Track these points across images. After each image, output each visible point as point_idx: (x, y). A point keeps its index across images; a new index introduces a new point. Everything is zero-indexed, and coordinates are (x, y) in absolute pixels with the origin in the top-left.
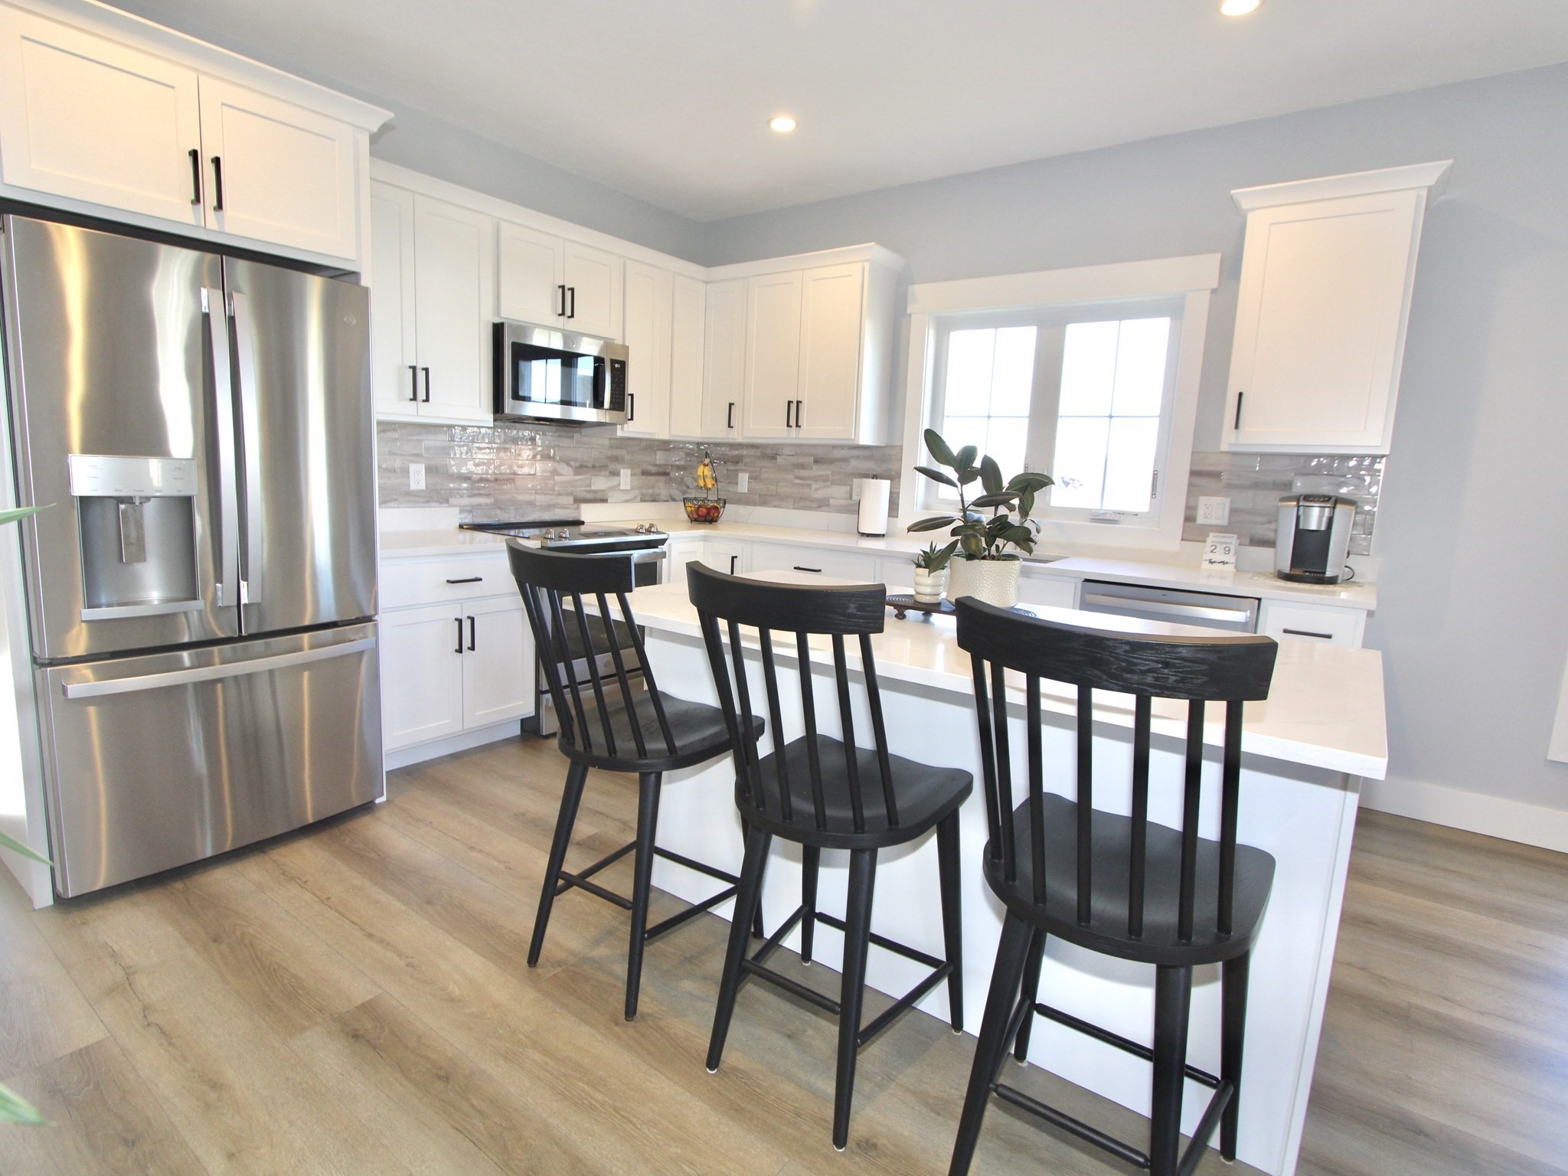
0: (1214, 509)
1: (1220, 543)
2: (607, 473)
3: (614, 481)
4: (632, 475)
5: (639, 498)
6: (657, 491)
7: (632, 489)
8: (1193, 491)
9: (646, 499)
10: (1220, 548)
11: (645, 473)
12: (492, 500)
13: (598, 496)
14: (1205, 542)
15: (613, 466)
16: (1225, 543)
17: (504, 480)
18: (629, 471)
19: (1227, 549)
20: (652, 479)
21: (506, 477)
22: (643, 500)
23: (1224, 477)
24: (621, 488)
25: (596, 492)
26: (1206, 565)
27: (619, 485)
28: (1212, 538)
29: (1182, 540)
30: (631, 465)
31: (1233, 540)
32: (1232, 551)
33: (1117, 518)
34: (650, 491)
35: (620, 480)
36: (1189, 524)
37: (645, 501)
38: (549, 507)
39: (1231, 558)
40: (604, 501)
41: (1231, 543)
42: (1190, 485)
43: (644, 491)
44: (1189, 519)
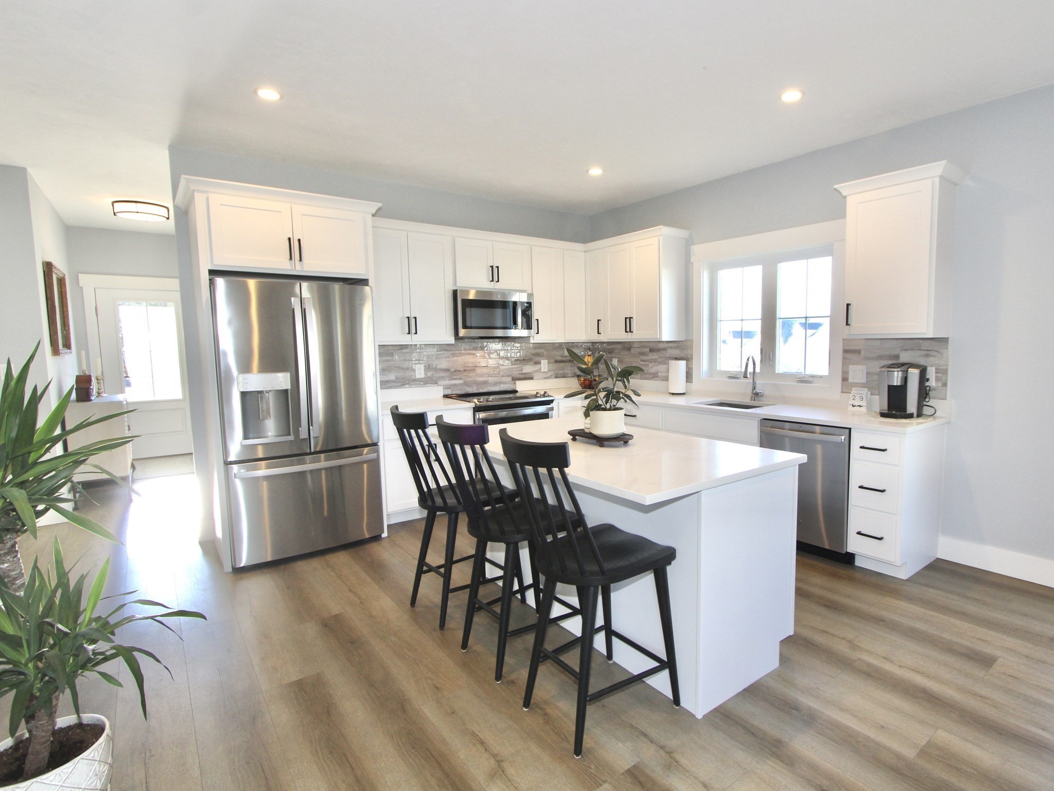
0: (858, 373)
1: (858, 394)
2: (533, 363)
3: (537, 367)
4: (548, 363)
5: (554, 376)
6: (566, 372)
7: (549, 371)
8: (846, 362)
9: (559, 376)
10: (857, 398)
11: (556, 362)
12: (463, 381)
13: (527, 376)
14: (850, 393)
15: (537, 359)
16: (860, 394)
17: (469, 370)
18: (546, 361)
19: (861, 398)
20: (562, 365)
21: (471, 368)
22: (556, 377)
23: (862, 353)
24: (542, 371)
25: (526, 374)
26: (851, 408)
27: (540, 369)
28: (854, 390)
29: (842, 392)
30: (548, 358)
31: (865, 391)
32: (864, 398)
33: (810, 379)
34: (561, 372)
35: (541, 367)
36: (845, 382)
37: (557, 377)
38: (496, 384)
39: (863, 403)
40: (532, 378)
41: (864, 394)
42: (844, 358)
43: (556, 372)
44: (845, 379)
